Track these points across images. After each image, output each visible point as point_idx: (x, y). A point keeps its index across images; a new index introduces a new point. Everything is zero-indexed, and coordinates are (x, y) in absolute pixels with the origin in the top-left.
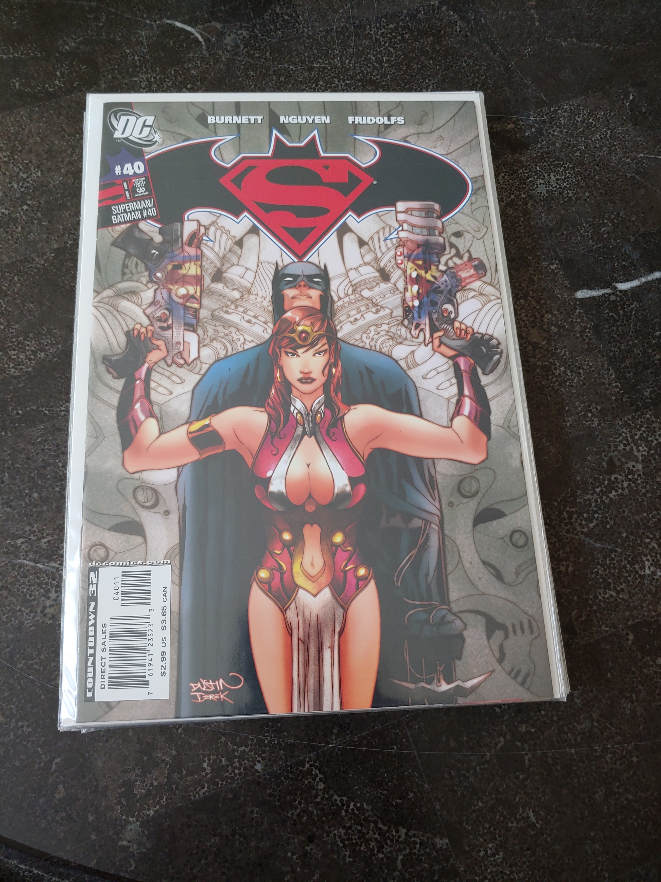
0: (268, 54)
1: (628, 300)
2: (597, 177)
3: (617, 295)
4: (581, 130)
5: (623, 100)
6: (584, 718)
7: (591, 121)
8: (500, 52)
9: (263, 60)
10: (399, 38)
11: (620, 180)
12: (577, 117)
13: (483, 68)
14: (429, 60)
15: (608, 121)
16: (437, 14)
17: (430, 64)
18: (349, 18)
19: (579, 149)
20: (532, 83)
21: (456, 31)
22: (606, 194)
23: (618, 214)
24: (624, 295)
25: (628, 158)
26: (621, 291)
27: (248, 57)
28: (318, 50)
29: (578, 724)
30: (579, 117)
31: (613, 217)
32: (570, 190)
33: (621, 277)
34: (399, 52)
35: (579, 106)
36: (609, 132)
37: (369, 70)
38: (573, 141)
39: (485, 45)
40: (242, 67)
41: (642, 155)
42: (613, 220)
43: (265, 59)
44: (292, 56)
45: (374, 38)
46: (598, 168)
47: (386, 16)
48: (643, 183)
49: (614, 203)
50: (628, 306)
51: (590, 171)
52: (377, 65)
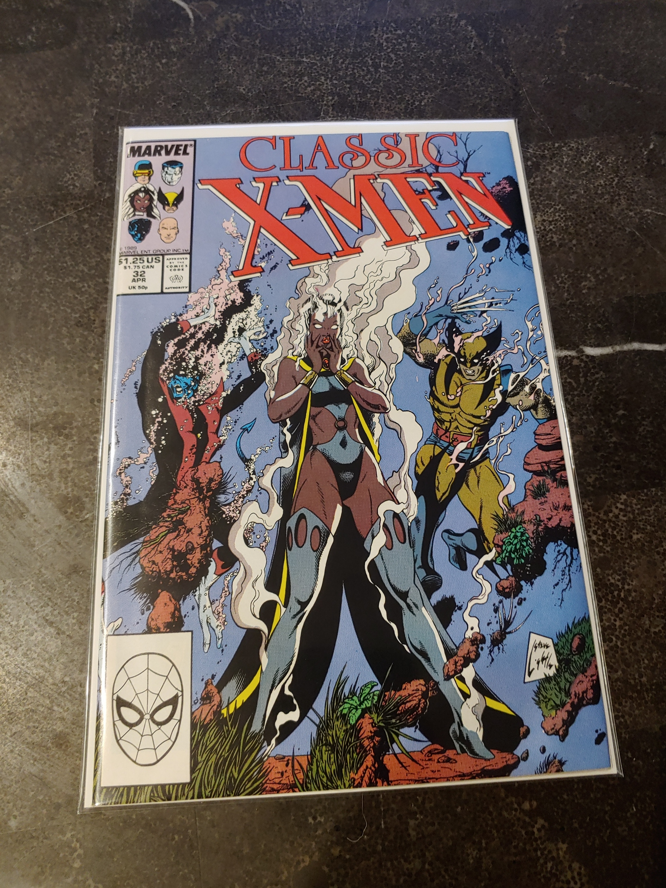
0: (257, 41)
1: (594, 368)
2: (590, 226)
3: (582, 360)
4: (584, 172)
5: (641, 148)
6: (414, 857)
7: (598, 164)
8: (513, 76)
9: (250, 46)
10: (405, 45)
11: (616, 233)
12: (582, 158)
13: (489, 89)
14: (432, 72)
15: (618, 167)
16: (453, 26)
17: (430, 77)
18: (356, 17)
19: (577, 193)
20: (541, 114)
21: (470, 48)
22: (596, 246)
23: (605, 270)
24: (590, 361)
25: (631, 211)
26: (588, 356)
27: (236, 41)
28: (312, 45)
29: (405, 861)
30: (585, 158)
31: (598, 272)
32: (556, 234)
33: (592, 341)
34: (401, 60)
35: (588, 146)
36: (616, 180)
37: (362, 73)
38: (571, 182)
39: (497, 66)
40: (226, 50)
41: (649, 210)
42: (598, 275)
43: (253, 45)
44: (282, 46)
45: (376, 42)
46: (593, 216)
47: (395, 22)
48: (642, 242)
49: (603, 257)
50: (593, 374)
51: (584, 218)
52: (373, 70)
